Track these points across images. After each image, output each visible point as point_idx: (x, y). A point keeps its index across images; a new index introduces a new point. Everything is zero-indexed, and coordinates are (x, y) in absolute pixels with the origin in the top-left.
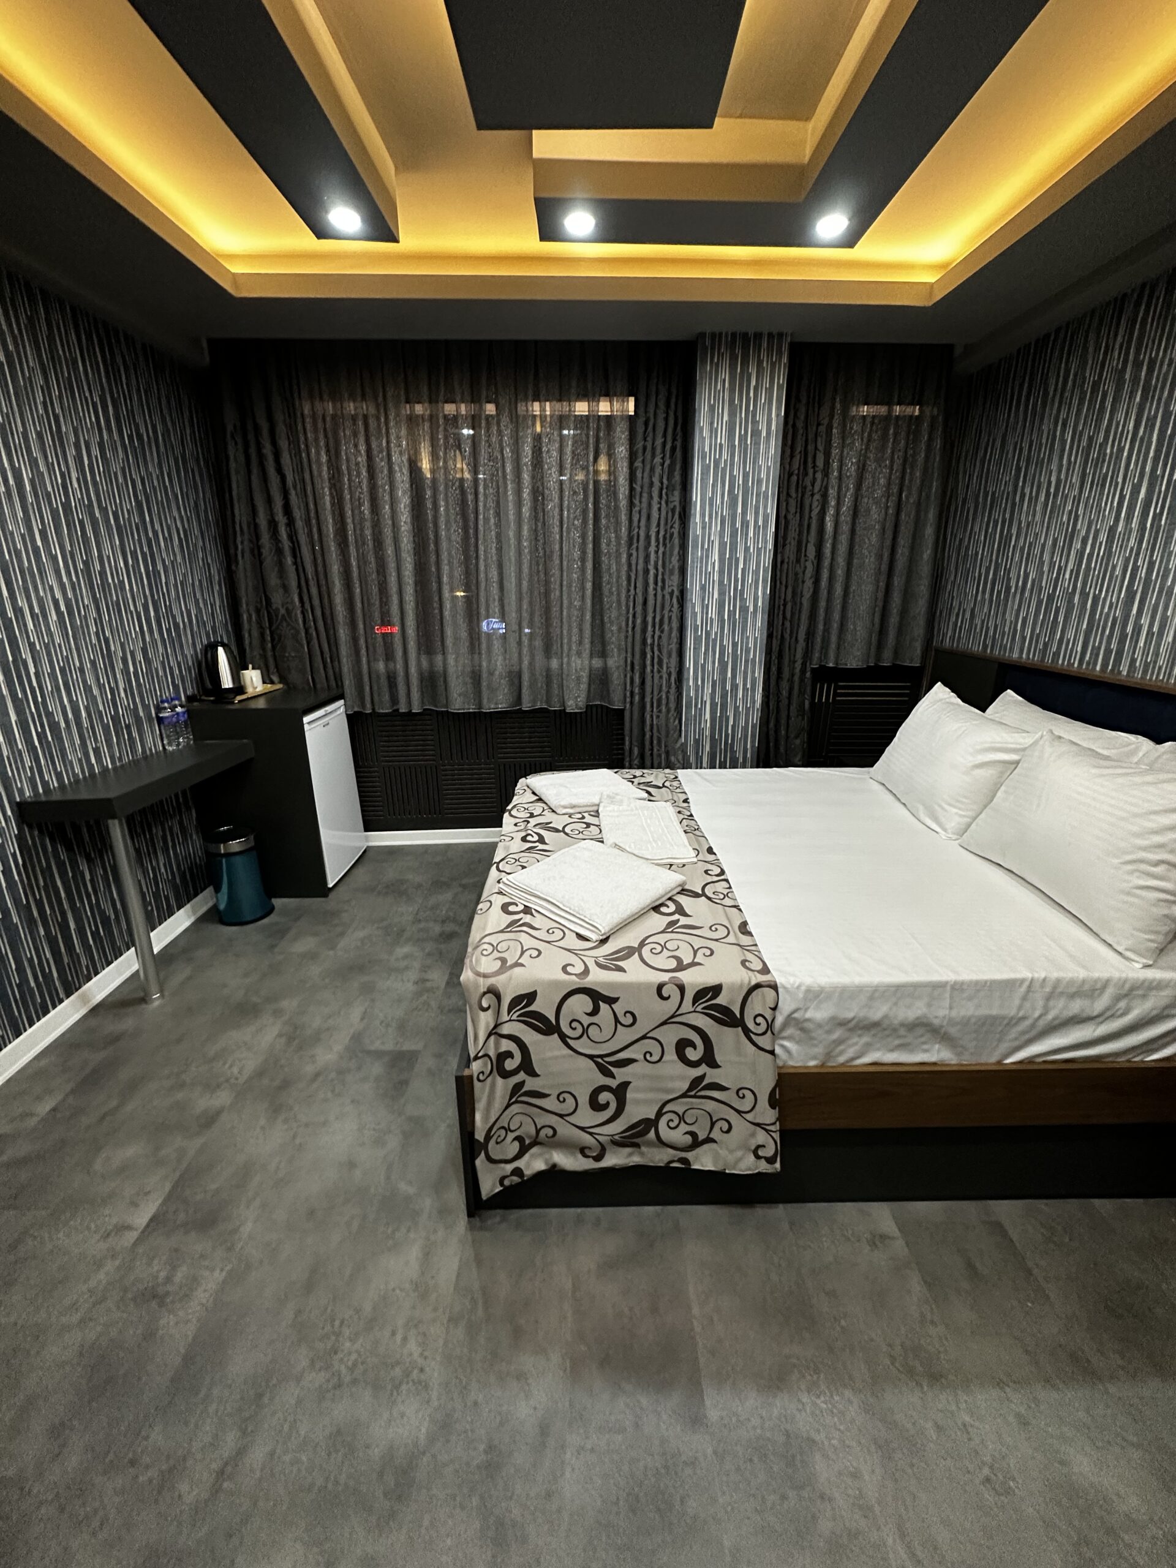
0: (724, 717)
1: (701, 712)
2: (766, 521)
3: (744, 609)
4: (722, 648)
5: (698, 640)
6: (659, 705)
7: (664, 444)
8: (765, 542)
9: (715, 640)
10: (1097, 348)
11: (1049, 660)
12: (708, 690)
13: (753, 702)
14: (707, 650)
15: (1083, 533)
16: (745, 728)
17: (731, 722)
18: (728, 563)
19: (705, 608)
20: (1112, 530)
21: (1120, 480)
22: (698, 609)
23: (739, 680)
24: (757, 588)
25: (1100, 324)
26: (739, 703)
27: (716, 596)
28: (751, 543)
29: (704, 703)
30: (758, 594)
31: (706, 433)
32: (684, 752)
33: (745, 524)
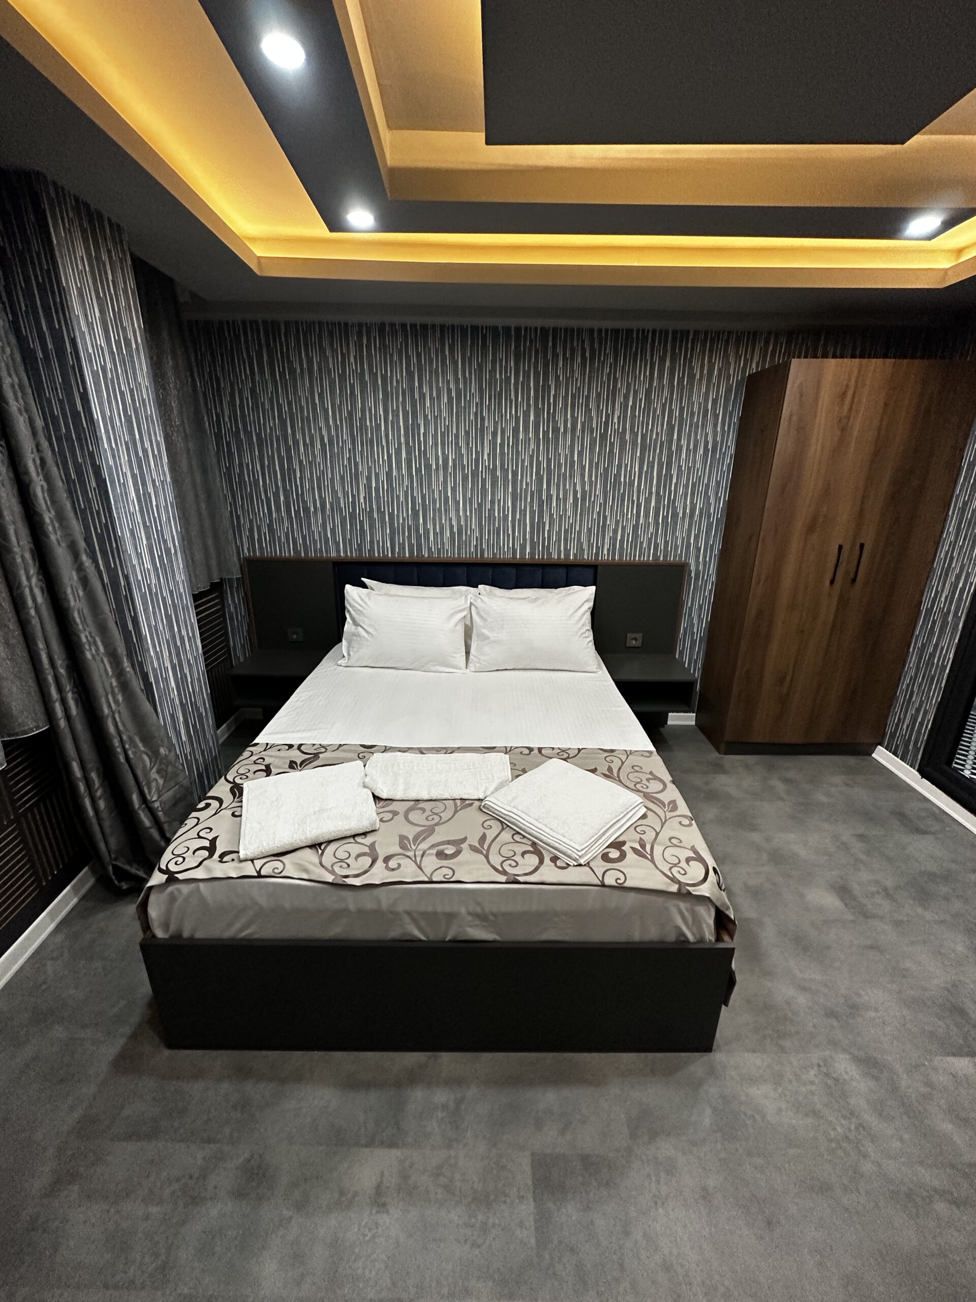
1: (167, 681)
3: (168, 553)
4: (164, 599)
5: (144, 600)
8: (164, 474)
9: (156, 593)
11: (365, 554)
12: (166, 654)
14: (153, 608)
15: (366, 474)
16: (199, 681)
17: (189, 680)
18: (144, 501)
19: (139, 556)
23: (184, 632)
25: (330, 335)
26: (189, 656)
27: (144, 541)
28: (154, 474)
29: (166, 669)
30: (173, 533)
33: (145, 453)
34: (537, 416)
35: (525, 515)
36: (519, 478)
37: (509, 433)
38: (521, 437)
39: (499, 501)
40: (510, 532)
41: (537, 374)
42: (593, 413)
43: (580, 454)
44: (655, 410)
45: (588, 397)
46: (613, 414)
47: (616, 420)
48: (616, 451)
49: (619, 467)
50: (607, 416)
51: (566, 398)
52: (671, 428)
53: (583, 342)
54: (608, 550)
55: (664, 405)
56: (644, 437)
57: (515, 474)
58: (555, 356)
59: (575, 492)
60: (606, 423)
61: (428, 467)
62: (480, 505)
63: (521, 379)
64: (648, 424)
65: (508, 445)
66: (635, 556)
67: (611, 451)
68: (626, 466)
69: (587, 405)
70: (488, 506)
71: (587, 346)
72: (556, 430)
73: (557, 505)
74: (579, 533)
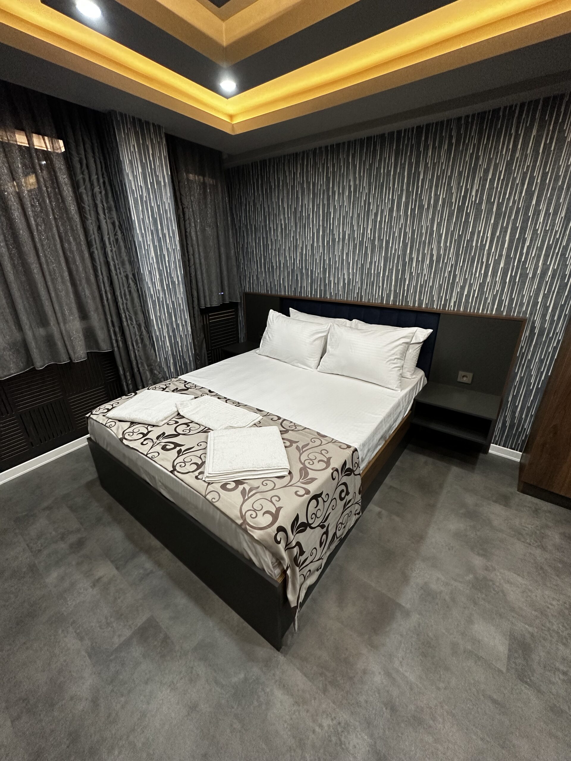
0: (176, 343)
1: (164, 342)
2: (173, 234)
3: (173, 283)
4: (167, 305)
5: (154, 302)
6: (137, 344)
7: (98, 179)
8: (176, 245)
9: (163, 301)
10: (290, 172)
11: (298, 294)
12: (165, 330)
13: (188, 331)
14: (160, 307)
15: (301, 246)
16: (187, 346)
17: (180, 344)
18: (160, 258)
19: (153, 284)
20: (312, 246)
21: (311, 226)
22: (150, 285)
23: (179, 322)
24: (177, 271)
25: (289, 162)
26: (181, 333)
27: (158, 277)
28: (169, 246)
29: (164, 337)
30: (178, 275)
31: (131, 178)
32: (160, 367)
33: (164, 235)
34: (407, 198)
35: (392, 272)
36: (390, 246)
37: (386, 213)
38: (394, 215)
39: (375, 262)
40: (381, 285)
41: (410, 165)
42: (454, 191)
43: (439, 225)
44: (515, 179)
45: (450, 178)
46: (472, 188)
47: (474, 193)
48: (471, 220)
49: (473, 233)
50: (466, 191)
51: (431, 181)
52: (530, 194)
53: (451, 130)
54: (455, 302)
55: (525, 174)
56: (500, 206)
57: (387, 242)
58: (426, 148)
59: (432, 255)
60: (465, 197)
61: (334, 240)
62: (362, 265)
63: (398, 171)
64: (505, 194)
65: (385, 221)
66: (479, 309)
67: (467, 221)
68: (479, 232)
69: (449, 184)
70: (368, 266)
71: (454, 133)
72: (421, 207)
73: (416, 265)
74: (432, 287)
